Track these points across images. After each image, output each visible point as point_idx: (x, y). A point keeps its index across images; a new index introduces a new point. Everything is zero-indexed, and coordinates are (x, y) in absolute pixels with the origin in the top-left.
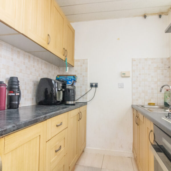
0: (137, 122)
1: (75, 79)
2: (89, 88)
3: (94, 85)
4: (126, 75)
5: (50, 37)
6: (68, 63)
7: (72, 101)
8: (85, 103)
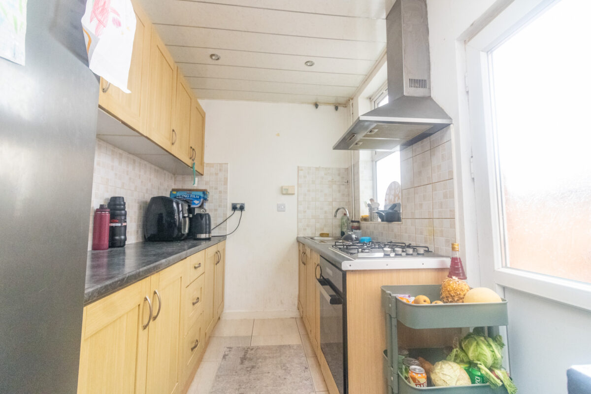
0: (303, 260)
1: (206, 197)
2: (229, 212)
3: (238, 206)
4: (290, 192)
5: (175, 133)
6: (196, 171)
7: (206, 233)
8: (224, 237)
